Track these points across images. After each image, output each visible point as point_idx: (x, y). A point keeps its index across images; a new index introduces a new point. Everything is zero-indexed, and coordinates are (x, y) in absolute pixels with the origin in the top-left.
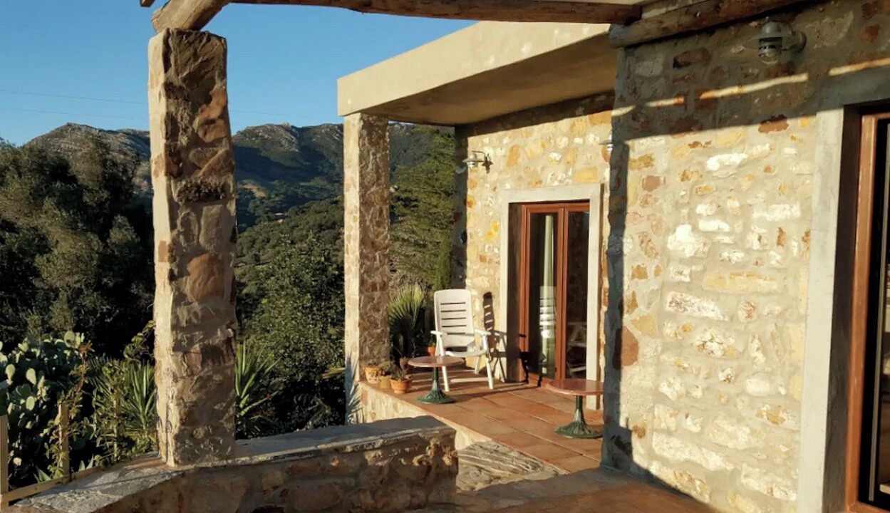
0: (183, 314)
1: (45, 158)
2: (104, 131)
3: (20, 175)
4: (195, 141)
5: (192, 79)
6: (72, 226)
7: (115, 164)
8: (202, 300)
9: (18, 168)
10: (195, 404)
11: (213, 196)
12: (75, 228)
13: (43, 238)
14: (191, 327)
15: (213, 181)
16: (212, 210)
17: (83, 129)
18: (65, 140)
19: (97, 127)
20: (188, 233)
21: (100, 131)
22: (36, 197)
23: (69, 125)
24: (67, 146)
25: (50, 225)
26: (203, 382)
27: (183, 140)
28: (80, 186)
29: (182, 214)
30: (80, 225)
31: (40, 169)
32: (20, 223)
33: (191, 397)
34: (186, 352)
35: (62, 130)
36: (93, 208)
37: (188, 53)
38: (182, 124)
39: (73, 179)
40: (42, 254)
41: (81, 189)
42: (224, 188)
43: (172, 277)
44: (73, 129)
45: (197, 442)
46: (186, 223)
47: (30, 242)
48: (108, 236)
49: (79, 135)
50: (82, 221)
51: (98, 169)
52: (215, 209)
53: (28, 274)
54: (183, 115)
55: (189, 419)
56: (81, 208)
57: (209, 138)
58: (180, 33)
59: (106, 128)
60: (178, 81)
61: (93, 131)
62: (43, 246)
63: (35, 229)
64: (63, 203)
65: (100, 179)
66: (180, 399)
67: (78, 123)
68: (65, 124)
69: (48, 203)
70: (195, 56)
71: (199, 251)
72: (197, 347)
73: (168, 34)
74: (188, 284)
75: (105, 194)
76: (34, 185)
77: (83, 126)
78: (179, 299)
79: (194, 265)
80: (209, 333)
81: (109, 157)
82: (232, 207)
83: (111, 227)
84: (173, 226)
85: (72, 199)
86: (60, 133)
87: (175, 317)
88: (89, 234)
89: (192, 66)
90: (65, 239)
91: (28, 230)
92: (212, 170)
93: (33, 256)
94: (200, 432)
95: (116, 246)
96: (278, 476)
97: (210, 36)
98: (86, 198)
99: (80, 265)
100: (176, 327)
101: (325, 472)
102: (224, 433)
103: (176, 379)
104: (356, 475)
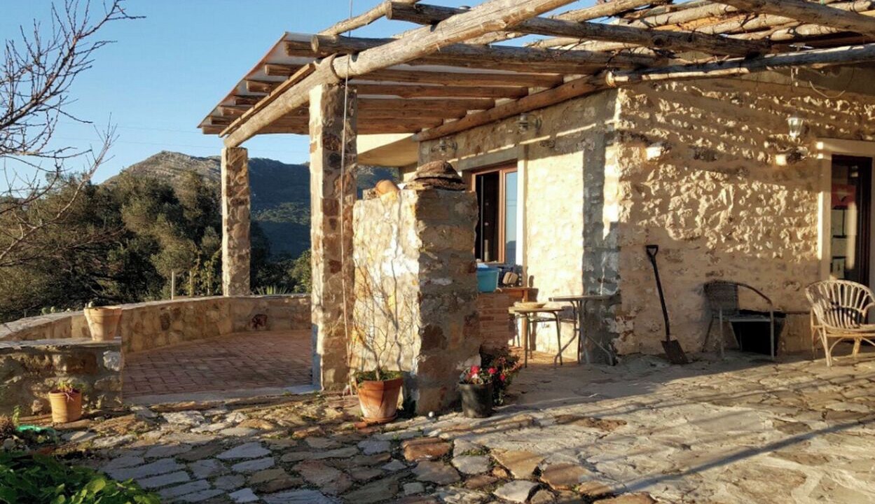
0: (232, 243)
1: (157, 185)
2: (196, 158)
3: (140, 197)
4: (236, 184)
5: (235, 163)
6: (176, 233)
7: (206, 190)
8: (238, 239)
9: (138, 192)
10: (235, 275)
11: (242, 203)
12: (178, 235)
13: (155, 243)
14: (234, 248)
15: (242, 198)
16: (241, 208)
17: (177, 157)
18: (160, 167)
19: (189, 154)
20: (233, 215)
21: (192, 158)
22: (152, 214)
23: (164, 153)
24: (162, 172)
25: (162, 233)
26: (239, 267)
27: (232, 184)
28: (181, 207)
29: (231, 209)
30: (182, 233)
31: (153, 194)
32: (139, 233)
33: (234, 272)
34: (233, 257)
35: (157, 158)
36: (190, 222)
37: (234, 155)
38: (232, 178)
39: (176, 201)
40: (155, 254)
41: (182, 208)
42: (246, 200)
43: (228, 230)
44: (168, 157)
45: (236, 288)
46: (233, 212)
47: (146, 246)
48: (201, 242)
49: (172, 162)
50: (184, 230)
51: (194, 193)
52: (243, 207)
53: (143, 269)
54: (232, 176)
55: (233, 280)
56: (183, 221)
57: (241, 183)
58: (232, 148)
59: (198, 156)
60: (231, 164)
61: (185, 158)
62: (156, 248)
63: (151, 236)
64: (171, 217)
65: (196, 200)
66: (230, 273)
67: (171, 150)
68: (160, 151)
69: (161, 217)
70: (237, 156)
71: (237, 222)
72: (236, 255)
73: (228, 149)
74: (233, 233)
75: (199, 212)
76: (150, 205)
77: (176, 153)
78: (230, 238)
79: (236, 227)
80: (240, 250)
81: (202, 185)
82: (249, 207)
83: (203, 235)
84: (228, 213)
85: (176, 216)
86: (156, 160)
87: (229, 244)
88: (188, 240)
89: (236, 159)
90: (171, 243)
91: (145, 237)
92: (242, 194)
93: (148, 255)
94: (237, 285)
95: (207, 248)
96: (265, 304)
97: (242, 148)
98: (186, 214)
99: (182, 261)
100: (229, 247)
101: (284, 304)
102: (245, 286)
103: (229, 265)
104: (295, 307)
